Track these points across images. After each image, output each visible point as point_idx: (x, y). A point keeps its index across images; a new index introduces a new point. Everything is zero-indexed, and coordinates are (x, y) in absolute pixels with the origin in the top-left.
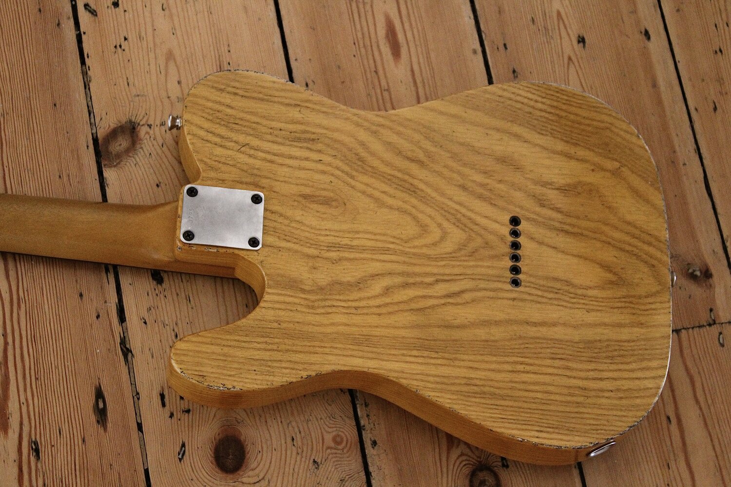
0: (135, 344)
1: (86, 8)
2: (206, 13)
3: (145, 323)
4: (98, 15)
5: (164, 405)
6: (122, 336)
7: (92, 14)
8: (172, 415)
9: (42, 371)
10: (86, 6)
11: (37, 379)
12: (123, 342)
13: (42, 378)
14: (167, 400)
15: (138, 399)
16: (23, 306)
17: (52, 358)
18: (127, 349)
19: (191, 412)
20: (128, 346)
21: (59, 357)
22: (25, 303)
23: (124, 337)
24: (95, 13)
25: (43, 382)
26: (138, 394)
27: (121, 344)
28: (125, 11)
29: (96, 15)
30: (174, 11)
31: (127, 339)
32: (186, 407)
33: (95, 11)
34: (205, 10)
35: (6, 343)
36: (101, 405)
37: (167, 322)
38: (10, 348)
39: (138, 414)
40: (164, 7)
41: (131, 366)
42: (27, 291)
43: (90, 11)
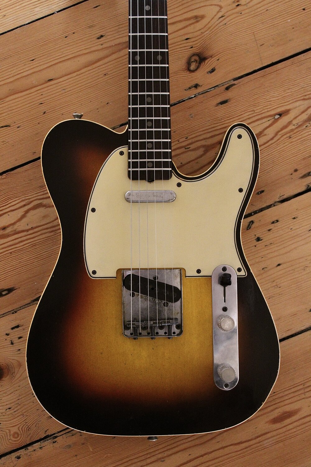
1: (250, 222)
2: (268, 295)
4: (248, 231)
5: (13, 329)
7: (248, 227)
8: (7, 335)
9: (16, 255)
10: (252, 222)
11: (11, 253)
13: (12, 256)
14: (16, 329)
15: (13, 313)
16: (52, 234)
17: (25, 258)
19: (11, 345)
21: (27, 262)
22: (54, 235)
24: (248, 228)
25: (9, 257)
26: (16, 312)
28: (255, 246)
29: (247, 230)
30: (264, 275)
32: (14, 342)
33: (250, 228)
34: (270, 295)
35: (27, 231)
36: (4, 293)
38: (25, 233)
39: (4, 315)
40: (264, 269)
41: (31, 304)
43: (249, 225)
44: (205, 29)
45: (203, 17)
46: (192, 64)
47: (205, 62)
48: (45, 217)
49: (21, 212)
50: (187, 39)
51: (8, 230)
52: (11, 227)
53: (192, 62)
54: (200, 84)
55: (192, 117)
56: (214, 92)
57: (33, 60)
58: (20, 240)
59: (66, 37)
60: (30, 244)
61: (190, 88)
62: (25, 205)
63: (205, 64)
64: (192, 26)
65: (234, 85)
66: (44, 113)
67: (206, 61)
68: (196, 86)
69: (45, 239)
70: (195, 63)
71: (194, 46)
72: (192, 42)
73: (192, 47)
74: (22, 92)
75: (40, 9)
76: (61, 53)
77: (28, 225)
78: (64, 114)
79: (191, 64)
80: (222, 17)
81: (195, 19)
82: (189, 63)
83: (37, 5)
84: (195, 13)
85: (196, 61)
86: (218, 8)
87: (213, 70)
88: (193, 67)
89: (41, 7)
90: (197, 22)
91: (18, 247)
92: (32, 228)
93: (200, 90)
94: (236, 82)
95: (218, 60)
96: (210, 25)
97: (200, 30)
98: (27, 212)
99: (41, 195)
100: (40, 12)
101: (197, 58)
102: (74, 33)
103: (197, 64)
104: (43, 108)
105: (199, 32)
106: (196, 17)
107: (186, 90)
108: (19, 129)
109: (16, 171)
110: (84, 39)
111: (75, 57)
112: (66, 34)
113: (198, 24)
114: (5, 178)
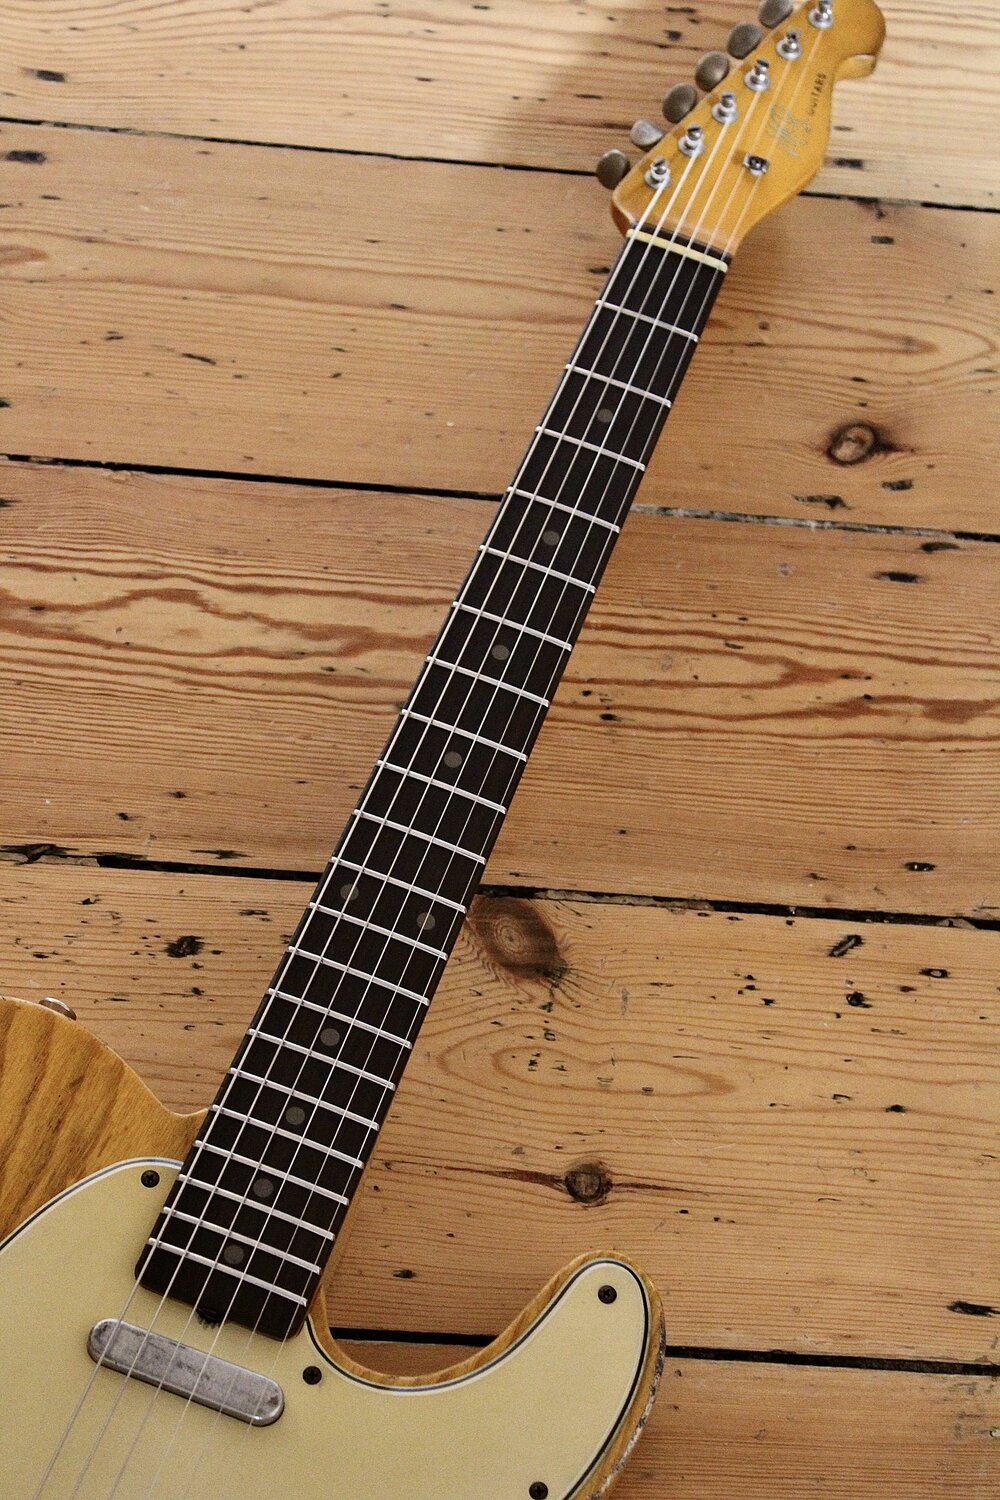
0: (43, 873)
1: (850, 938)
2: (821, 1188)
3: (87, 902)
4: (833, 959)
6: (69, 853)
7: (836, 948)
9: (35, 695)
10: (858, 940)
11: (19, 683)
12: (54, 851)
16: (183, 688)
17: (56, 718)
18: (38, 856)
20: (43, 858)
21: (54, 730)
22: (189, 694)
23: (66, 857)
24: (836, 953)
25: (11, 691)
27: (52, 847)
28: (838, 1016)
29: (832, 955)
30: (831, 1119)
31: (60, 860)
33: (842, 954)
34: (830, 1189)
35: (109, 645)
37: (76, 943)
38: (99, 650)
40: (843, 1100)
42: (212, 702)
43: (842, 944)
44: (922, 379)
45: (928, 348)
46: (845, 444)
47: (886, 456)
48: (185, 633)
49: (118, 588)
50: (857, 380)
51: (49, 619)
52: (64, 613)
53: (849, 439)
54: (849, 502)
55: (786, 573)
56: (881, 538)
57: (374, 242)
58: (71, 659)
59: (500, 230)
60: (98, 685)
61: (811, 499)
62: (139, 576)
63: (885, 461)
64: (887, 357)
65: (955, 547)
66: (337, 376)
67: (893, 456)
68: (834, 502)
69: (153, 692)
70: (853, 446)
71: (870, 404)
72: (869, 392)
73: (863, 405)
74: (299, 299)
75: (458, 141)
77: (119, 630)
79: (841, 443)
80: (988, 371)
81: (904, 344)
82: (837, 438)
84: (911, 331)
85: (860, 441)
86: (983, 347)
87: (903, 486)
88: (846, 451)
89: (464, 136)
90: (907, 352)
91: (51, 677)
92: (127, 646)
93: (839, 515)
94: (961, 542)
95: (931, 467)
96: (941, 374)
98: (137, 595)
99: (206, 571)
101: (868, 437)
102: (528, 231)
103: (862, 452)
104: (337, 362)
105: (903, 380)
106: (909, 341)
107: (797, 498)
108: (238, 381)
109: (166, 478)
113: (902, 358)
114: (119, 482)
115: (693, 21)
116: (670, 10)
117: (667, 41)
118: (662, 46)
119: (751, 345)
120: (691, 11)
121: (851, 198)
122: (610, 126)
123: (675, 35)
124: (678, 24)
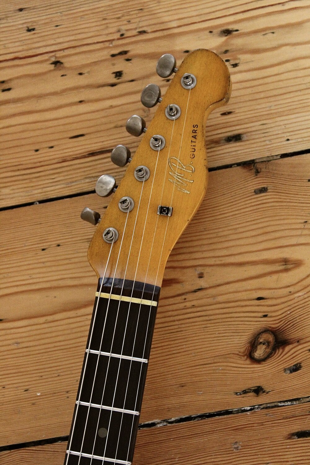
44: (297, 288)
45: (298, 264)
46: (259, 347)
47: (283, 349)
50: (259, 299)
53: (261, 343)
54: (266, 388)
55: (237, 448)
56: (289, 409)
59: (43, 250)
61: (245, 392)
63: (284, 353)
64: (275, 277)
67: (287, 348)
68: (258, 391)
70: (264, 347)
71: (270, 315)
72: (268, 306)
73: (265, 316)
75: (12, 192)
76: (27, 277)
78: (7, 387)
79: (256, 347)
81: (284, 265)
82: (253, 344)
83: (9, 184)
84: (286, 254)
85: (268, 343)
87: (296, 368)
88: (259, 352)
89: (15, 187)
90: (286, 270)
93: (263, 399)
97: (289, 286)
100: (11, 196)
101: (270, 338)
102: (59, 245)
103: (268, 350)
105: (286, 291)
106: (285, 261)
107: (236, 393)
110: (73, 260)
111: (50, 288)
112: (44, 245)
113: (284, 275)
115: (128, 60)
116: (113, 56)
117: (115, 81)
118: (113, 85)
119: (195, 291)
120: (125, 52)
121: (238, 164)
122: (93, 154)
123: (119, 74)
124: (120, 65)
